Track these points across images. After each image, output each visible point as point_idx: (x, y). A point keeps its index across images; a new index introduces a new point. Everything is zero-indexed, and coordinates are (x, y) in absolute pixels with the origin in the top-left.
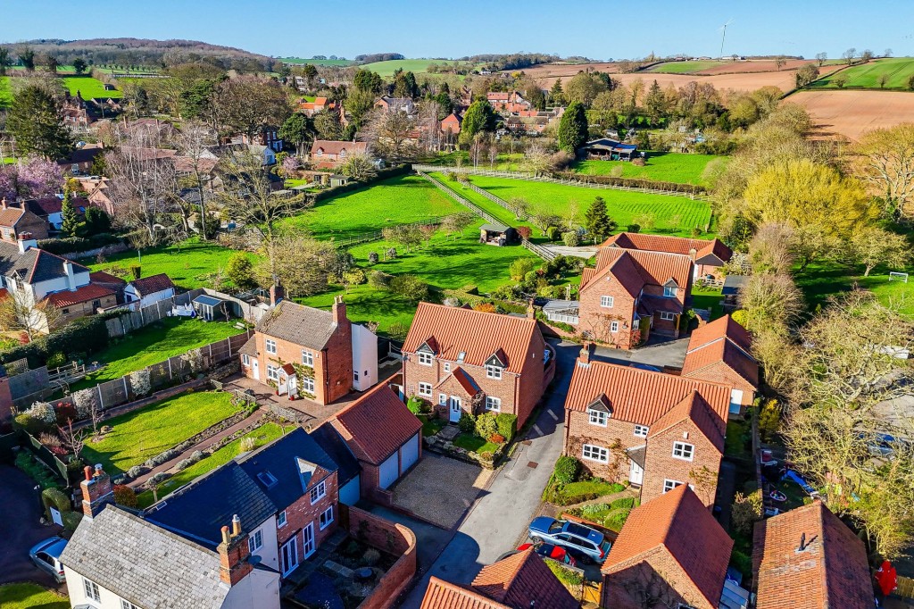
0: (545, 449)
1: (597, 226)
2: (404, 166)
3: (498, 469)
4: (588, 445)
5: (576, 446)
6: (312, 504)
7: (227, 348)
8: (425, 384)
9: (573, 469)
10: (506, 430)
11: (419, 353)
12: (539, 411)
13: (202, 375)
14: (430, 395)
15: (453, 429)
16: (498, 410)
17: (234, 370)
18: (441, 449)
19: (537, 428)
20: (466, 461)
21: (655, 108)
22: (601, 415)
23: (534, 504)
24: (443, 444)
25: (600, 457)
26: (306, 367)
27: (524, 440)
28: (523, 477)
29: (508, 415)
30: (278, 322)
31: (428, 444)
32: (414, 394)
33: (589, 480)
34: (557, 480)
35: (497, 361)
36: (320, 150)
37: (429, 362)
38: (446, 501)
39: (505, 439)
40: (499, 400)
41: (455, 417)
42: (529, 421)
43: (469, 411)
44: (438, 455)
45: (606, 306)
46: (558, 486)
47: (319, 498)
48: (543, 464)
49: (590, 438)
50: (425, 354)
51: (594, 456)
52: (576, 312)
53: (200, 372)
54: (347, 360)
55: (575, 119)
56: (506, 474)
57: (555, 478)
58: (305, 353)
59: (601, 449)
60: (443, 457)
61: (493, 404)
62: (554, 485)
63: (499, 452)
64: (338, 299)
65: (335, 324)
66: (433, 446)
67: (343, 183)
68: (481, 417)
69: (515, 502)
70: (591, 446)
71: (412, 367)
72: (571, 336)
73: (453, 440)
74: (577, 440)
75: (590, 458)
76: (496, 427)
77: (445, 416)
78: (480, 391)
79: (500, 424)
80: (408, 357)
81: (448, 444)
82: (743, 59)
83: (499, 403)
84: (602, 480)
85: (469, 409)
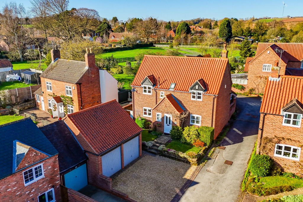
0: (236, 152)
1: (246, 53)
2: (150, 44)
3: (201, 165)
4: (280, 145)
5: (269, 146)
6: (26, 185)
7: (29, 93)
8: (147, 108)
9: (268, 165)
10: (206, 138)
11: (143, 86)
12: (228, 129)
13: (9, 107)
14: (151, 116)
15: (166, 138)
16: (199, 125)
17: (32, 105)
18: (157, 150)
19: (227, 139)
20: (175, 159)
21: (260, 28)
22: (295, 117)
23: (235, 193)
24: (158, 147)
25: (291, 155)
26: (68, 97)
27: (220, 146)
28: (222, 171)
29: (207, 128)
30: (54, 70)
31: (147, 147)
32: (140, 116)
33: (281, 174)
34: (251, 174)
35: (199, 86)
36: (113, 37)
37: (149, 92)
38: (158, 188)
39: (205, 145)
40: (200, 116)
41: (168, 129)
42: (221, 134)
43: (178, 125)
44: (154, 154)
45: (266, 71)
46: (254, 179)
47: (35, 180)
48: (237, 162)
49: (283, 138)
50: (147, 86)
51: (285, 154)
52: (246, 77)
53: (8, 105)
54: (97, 95)
55: (227, 26)
56: (208, 169)
57: (249, 172)
58: (67, 87)
59: (293, 147)
60: (158, 156)
61: (196, 120)
62: (250, 178)
63: (201, 152)
64: (89, 50)
65: (87, 68)
66: (150, 148)
67: (121, 46)
68: (186, 129)
69: (218, 191)
70: (283, 146)
71: (139, 97)
72: (242, 92)
73: (166, 145)
74: (270, 140)
75: (282, 156)
76: (198, 135)
77: (160, 129)
78: (186, 110)
79: (201, 133)
80: (136, 90)
81: (161, 147)
82: (291, 17)
83: (200, 119)
84: (294, 175)
85: (177, 123)
